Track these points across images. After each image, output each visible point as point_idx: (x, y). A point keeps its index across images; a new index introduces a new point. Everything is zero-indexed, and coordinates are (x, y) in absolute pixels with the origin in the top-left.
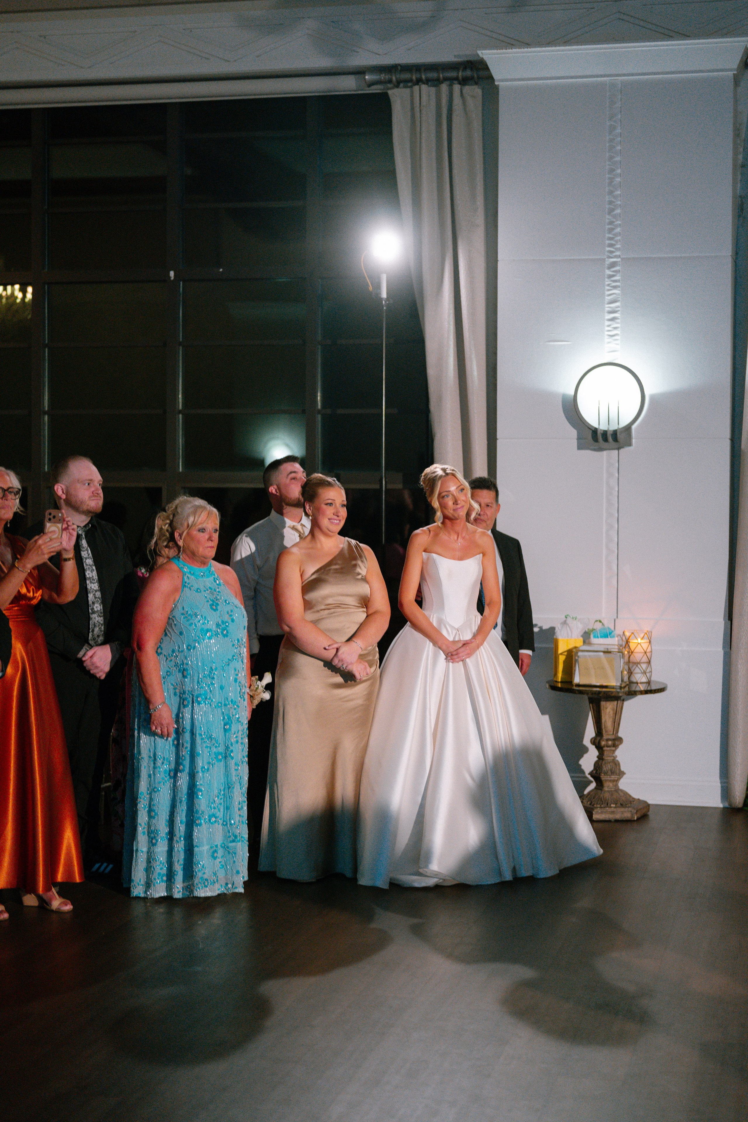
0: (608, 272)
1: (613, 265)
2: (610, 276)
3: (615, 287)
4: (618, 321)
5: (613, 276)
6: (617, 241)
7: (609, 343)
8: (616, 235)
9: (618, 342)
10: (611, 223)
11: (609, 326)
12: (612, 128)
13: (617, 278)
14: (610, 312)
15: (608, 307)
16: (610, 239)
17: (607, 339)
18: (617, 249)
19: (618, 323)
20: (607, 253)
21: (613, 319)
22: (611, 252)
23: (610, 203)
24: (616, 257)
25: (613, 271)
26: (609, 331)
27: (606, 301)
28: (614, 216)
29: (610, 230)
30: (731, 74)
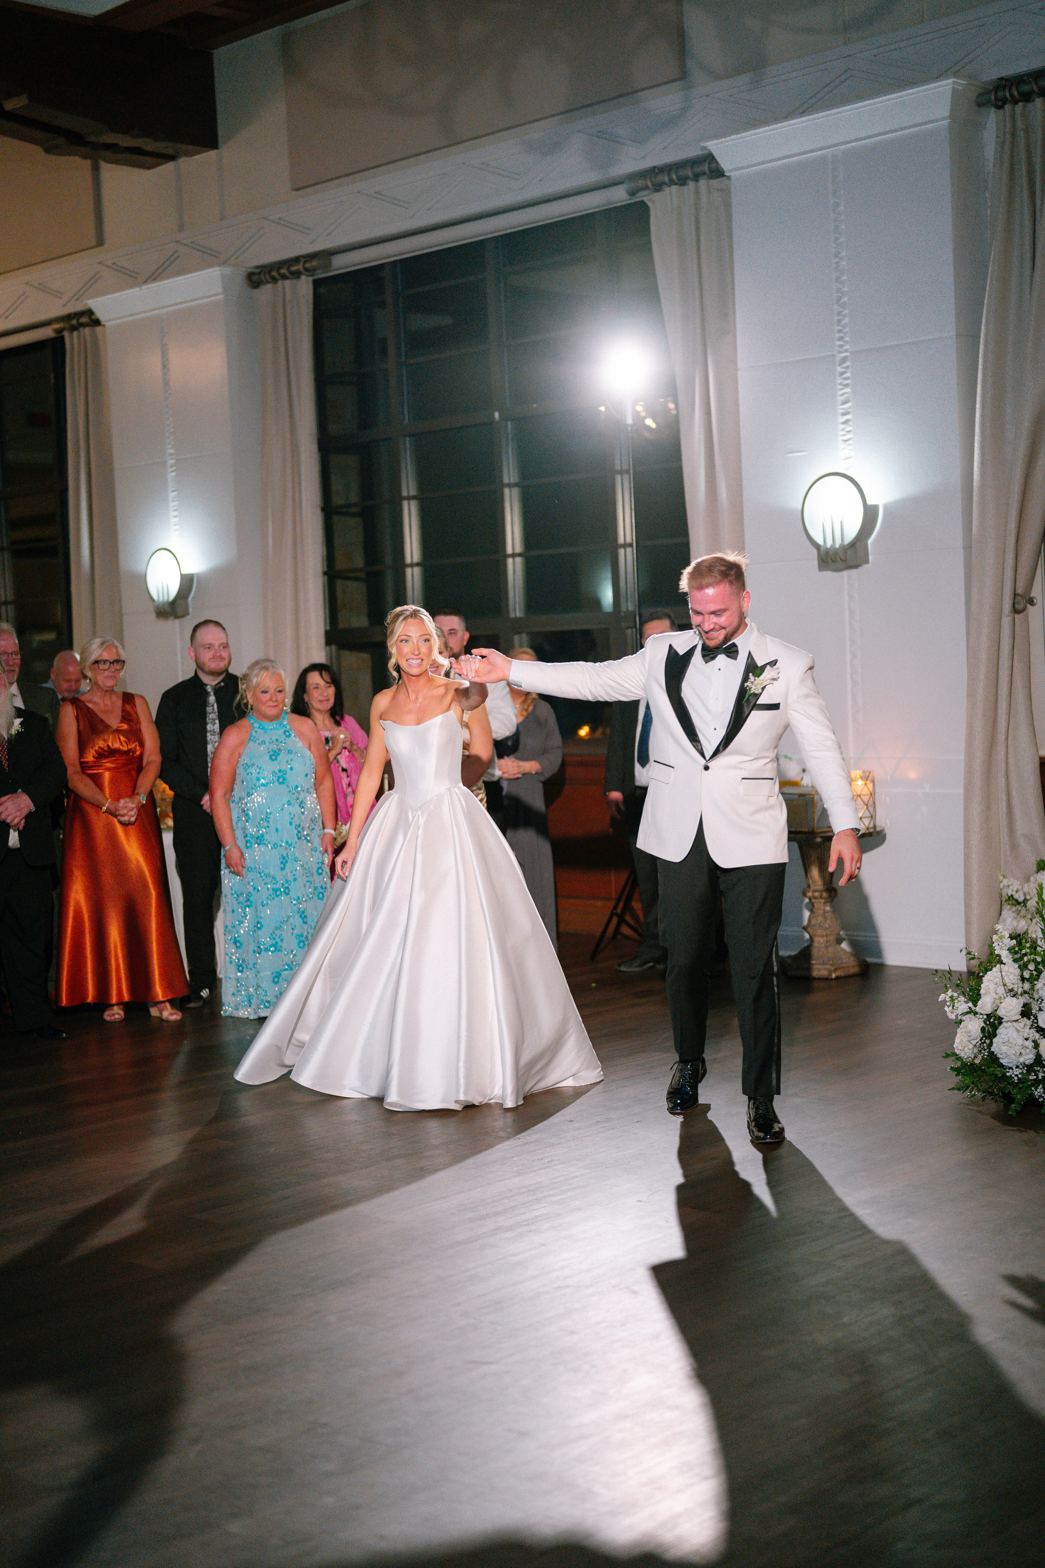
0: (839, 369)
1: (844, 360)
2: (842, 373)
3: (846, 386)
4: (851, 423)
5: (845, 373)
6: (846, 333)
7: (844, 449)
8: (845, 326)
9: (851, 447)
10: (839, 313)
11: (843, 430)
12: (837, 205)
13: (848, 375)
14: (844, 414)
15: (841, 409)
16: (840, 331)
17: (842, 445)
18: (846, 342)
19: (850, 426)
20: (837, 348)
21: (846, 422)
22: (841, 346)
23: (839, 290)
24: (846, 351)
25: (843, 368)
26: (843, 435)
27: (840, 402)
28: (843, 306)
29: (840, 321)
30: (946, 122)
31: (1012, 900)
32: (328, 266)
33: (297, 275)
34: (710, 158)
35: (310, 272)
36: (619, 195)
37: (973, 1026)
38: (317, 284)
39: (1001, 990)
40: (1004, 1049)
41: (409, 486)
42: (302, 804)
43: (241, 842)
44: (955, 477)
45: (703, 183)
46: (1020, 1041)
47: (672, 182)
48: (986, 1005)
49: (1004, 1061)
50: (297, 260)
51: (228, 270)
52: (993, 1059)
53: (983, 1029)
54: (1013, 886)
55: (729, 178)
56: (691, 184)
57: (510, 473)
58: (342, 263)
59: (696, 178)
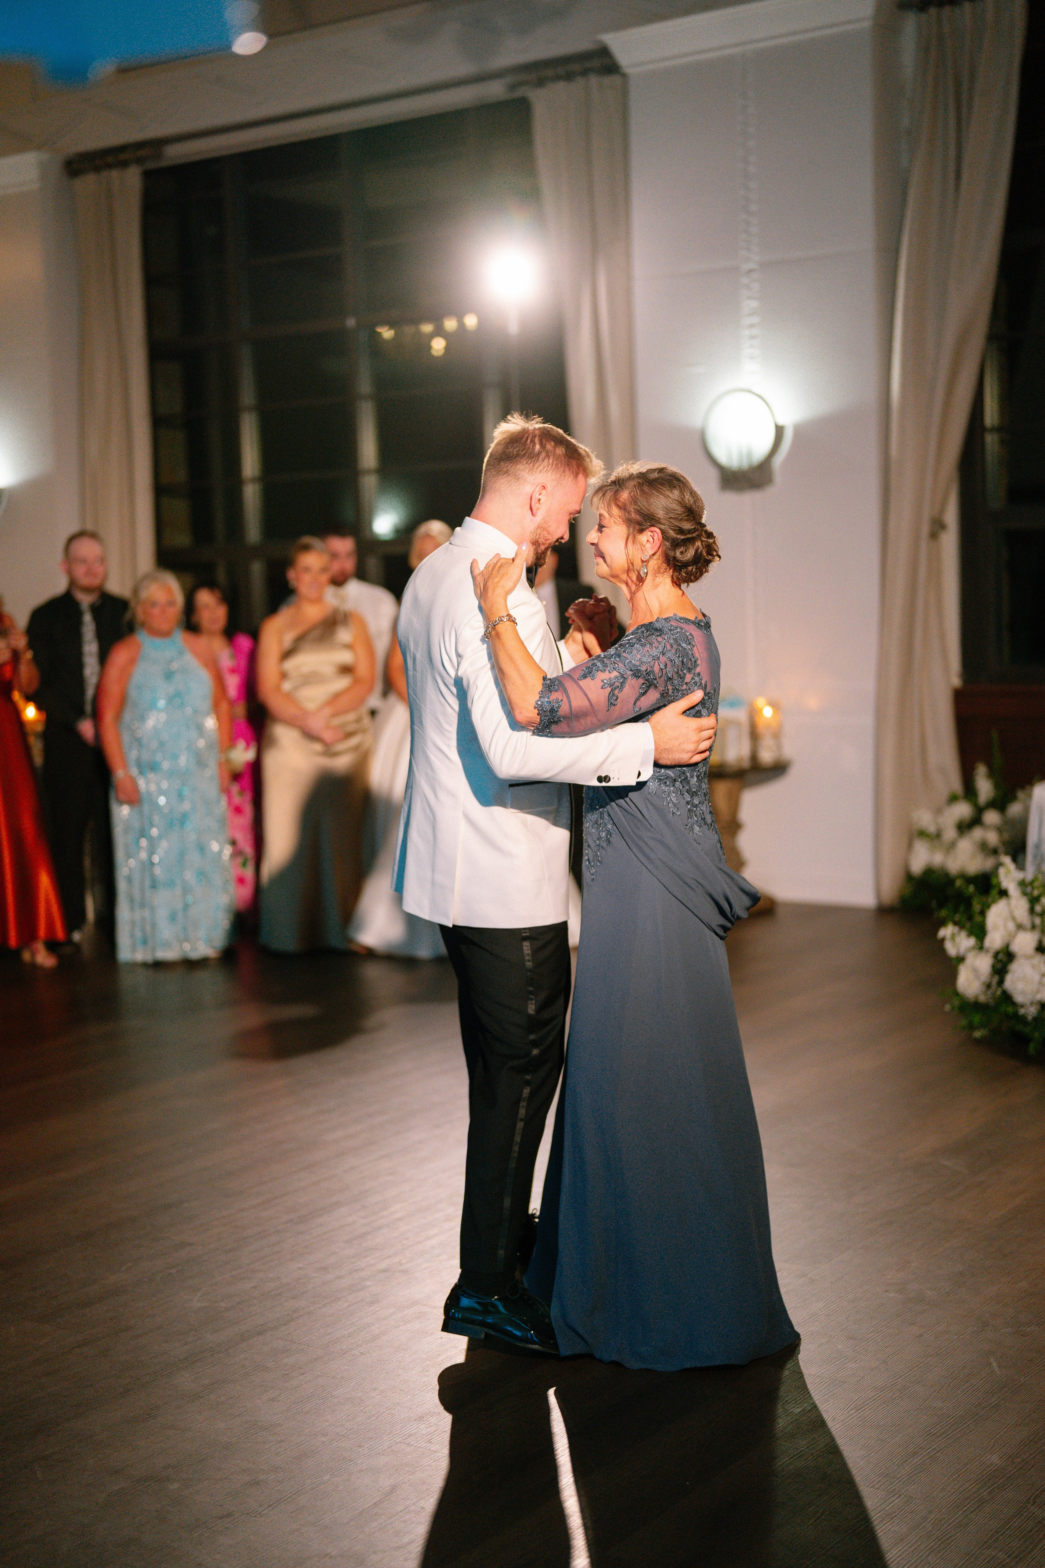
0: (745, 281)
1: (750, 272)
2: (747, 286)
4: (759, 339)
7: (750, 365)
8: (752, 236)
9: (758, 364)
10: (746, 222)
11: (748, 345)
13: (755, 287)
14: (749, 328)
15: (746, 322)
16: (746, 241)
17: (747, 362)
18: (754, 253)
19: (758, 342)
20: (742, 259)
21: (752, 337)
22: (747, 257)
23: (746, 197)
24: (753, 262)
25: (751, 280)
26: (749, 351)
27: (744, 315)
28: (750, 214)
29: (746, 230)
30: (867, 24)
31: (922, 834)
32: (159, 156)
33: (124, 164)
34: (604, 52)
35: (139, 161)
36: (496, 90)
37: (983, 964)
38: (148, 175)
39: (1011, 926)
40: (1020, 986)
41: (247, 395)
42: (200, 728)
43: (134, 771)
44: (870, 394)
45: (594, 80)
46: (1037, 978)
47: (558, 78)
48: (995, 939)
49: (1019, 998)
50: (123, 148)
51: (45, 156)
52: (1007, 997)
53: (993, 966)
54: (925, 819)
55: (624, 76)
56: (580, 82)
57: (365, 385)
58: (175, 153)
59: (585, 73)
